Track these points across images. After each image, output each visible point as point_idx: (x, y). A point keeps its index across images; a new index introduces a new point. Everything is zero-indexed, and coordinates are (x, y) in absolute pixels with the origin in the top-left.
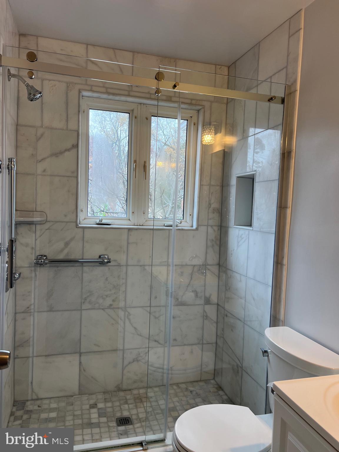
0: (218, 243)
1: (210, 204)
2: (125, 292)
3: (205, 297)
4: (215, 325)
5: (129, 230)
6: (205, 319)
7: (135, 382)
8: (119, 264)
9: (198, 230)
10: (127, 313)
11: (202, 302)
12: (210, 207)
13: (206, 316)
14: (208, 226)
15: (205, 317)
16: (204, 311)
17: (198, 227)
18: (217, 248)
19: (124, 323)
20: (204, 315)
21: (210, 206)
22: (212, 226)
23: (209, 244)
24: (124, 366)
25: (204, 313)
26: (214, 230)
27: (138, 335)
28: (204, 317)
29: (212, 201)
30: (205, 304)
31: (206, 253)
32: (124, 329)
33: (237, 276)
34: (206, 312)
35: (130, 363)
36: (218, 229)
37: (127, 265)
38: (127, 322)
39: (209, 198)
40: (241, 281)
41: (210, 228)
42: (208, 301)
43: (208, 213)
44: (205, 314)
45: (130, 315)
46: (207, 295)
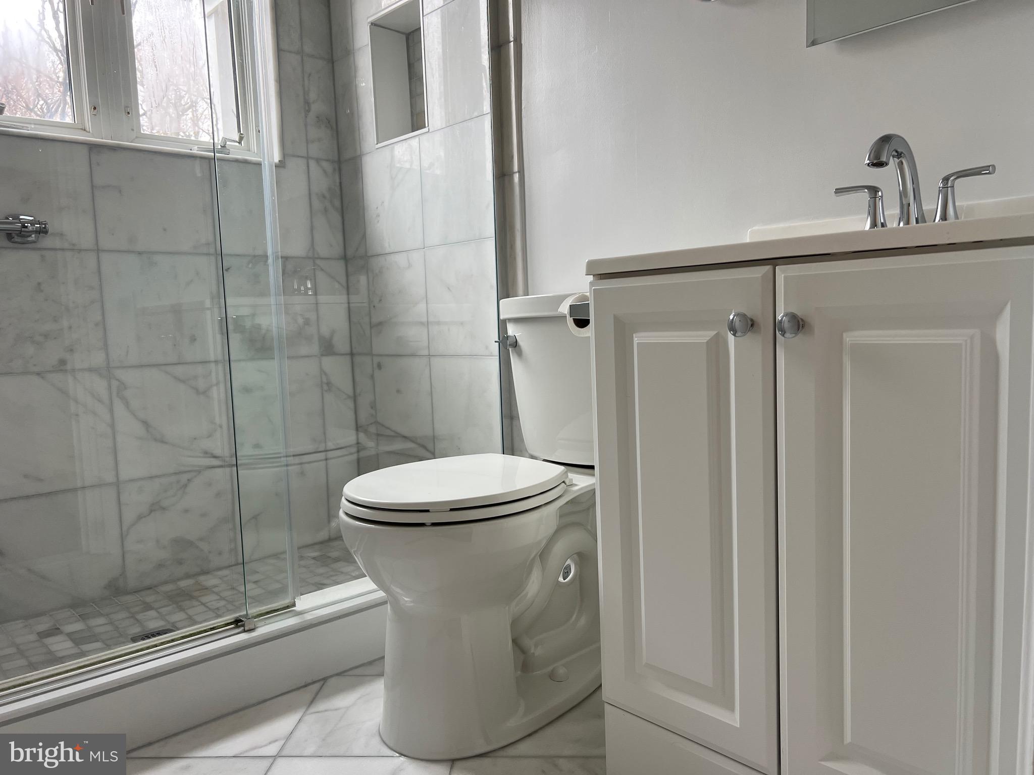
0: (337, 203)
1: (307, 103)
2: (103, 324)
3: (321, 338)
4: (351, 404)
5: (90, 148)
6: (326, 391)
7: (160, 566)
8: (74, 245)
9: (284, 167)
10: (115, 383)
11: (315, 349)
12: (309, 111)
13: (329, 384)
14: (308, 158)
15: (326, 386)
16: (323, 372)
17: (284, 159)
18: (336, 217)
19: (111, 411)
20: (322, 382)
21: (307, 108)
22: (318, 160)
23: (317, 204)
24: (125, 528)
25: (321, 377)
26: (325, 172)
27: (156, 440)
28: (322, 387)
29: (313, 96)
30: (322, 355)
31: (312, 229)
32: (112, 426)
33: (401, 260)
34: (326, 374)
35: (140, 517)
36: (334, 169)
37: (98, 250)
38: (119, 408)
39: (303, 86)
40: (410, 266)
41: (312, 164)
42: (328, 348)
43: (306, 125)
44: (325, 380)
45: (126, 388)
46: (325, 331)
